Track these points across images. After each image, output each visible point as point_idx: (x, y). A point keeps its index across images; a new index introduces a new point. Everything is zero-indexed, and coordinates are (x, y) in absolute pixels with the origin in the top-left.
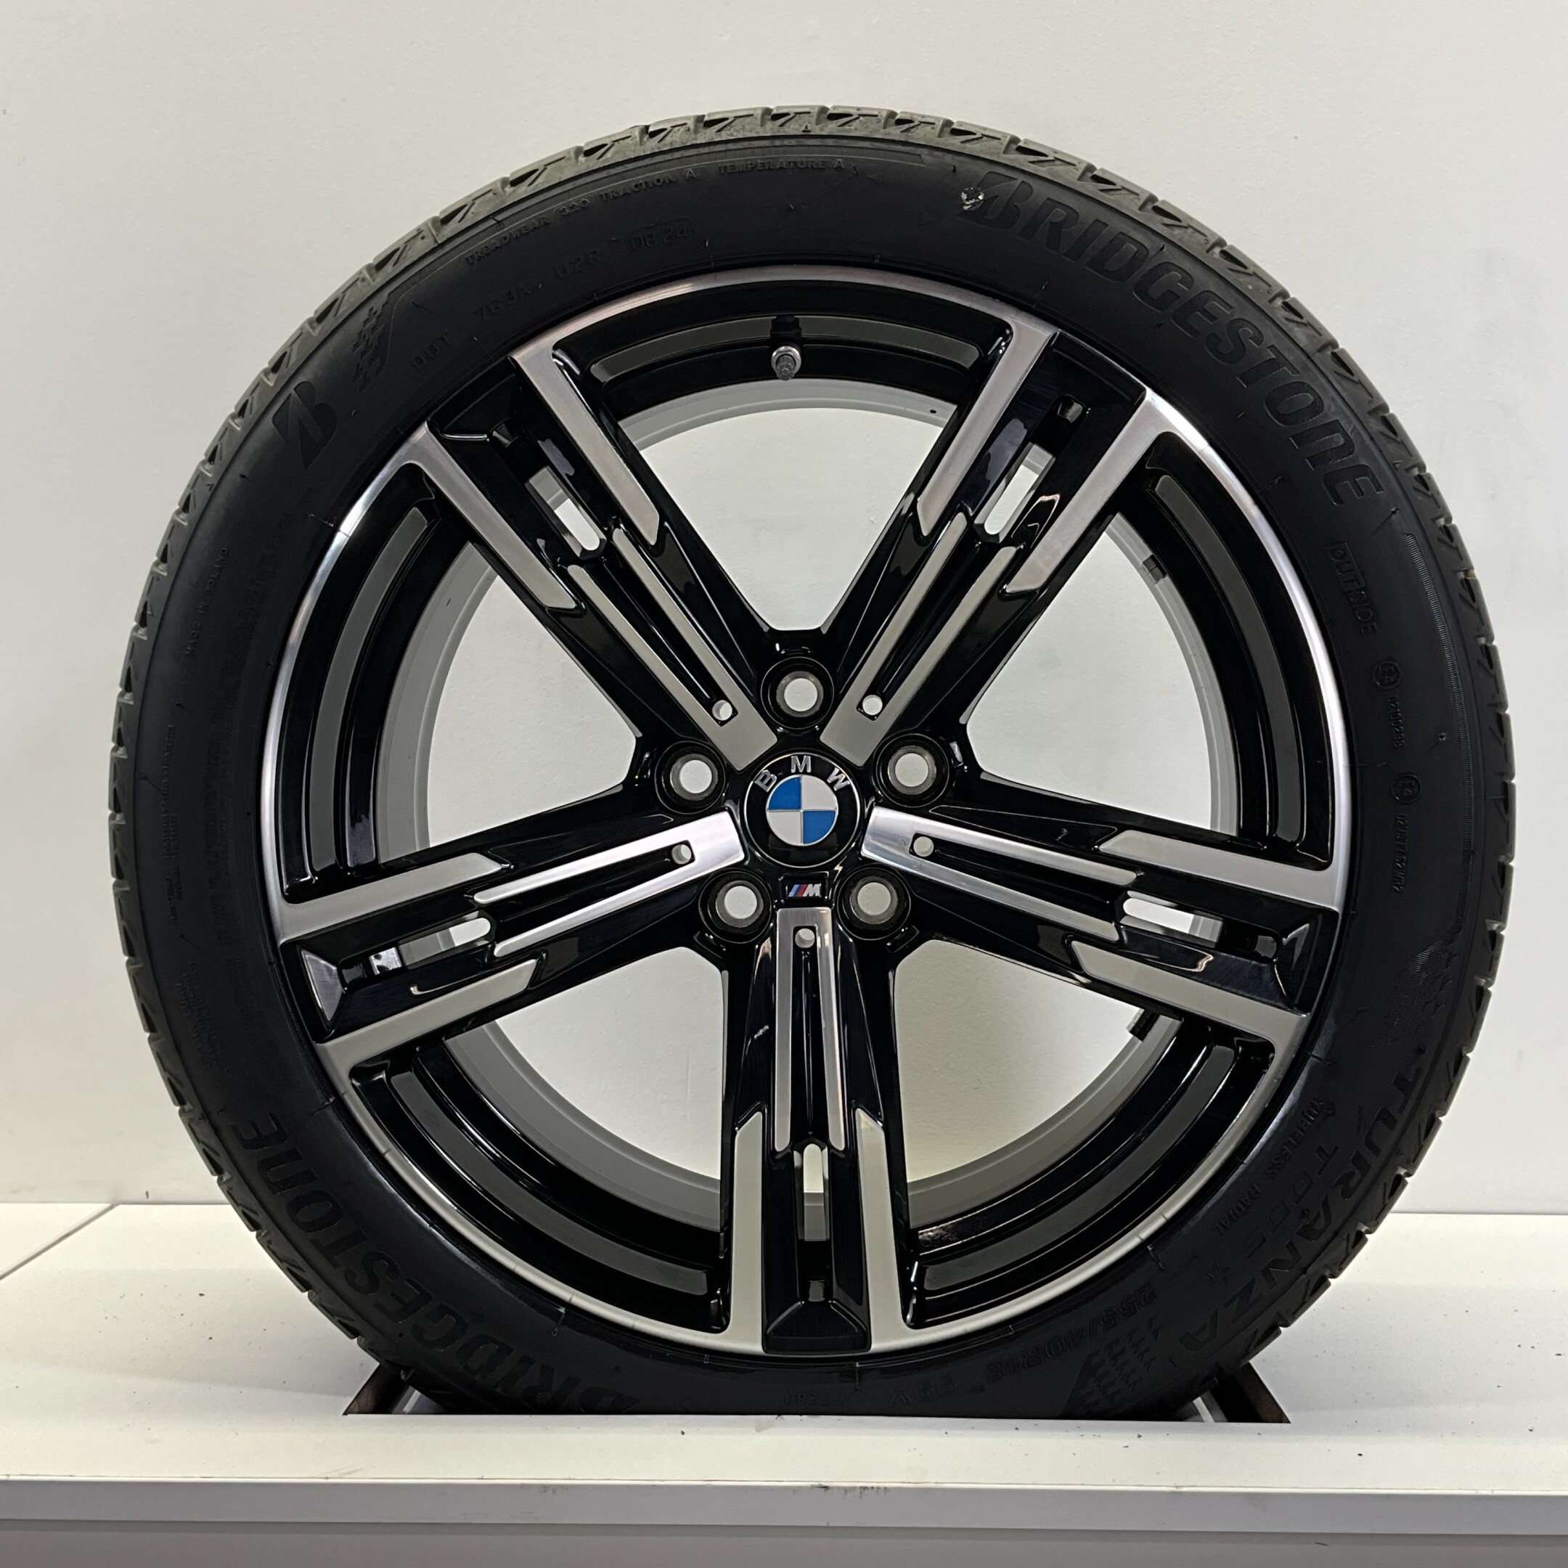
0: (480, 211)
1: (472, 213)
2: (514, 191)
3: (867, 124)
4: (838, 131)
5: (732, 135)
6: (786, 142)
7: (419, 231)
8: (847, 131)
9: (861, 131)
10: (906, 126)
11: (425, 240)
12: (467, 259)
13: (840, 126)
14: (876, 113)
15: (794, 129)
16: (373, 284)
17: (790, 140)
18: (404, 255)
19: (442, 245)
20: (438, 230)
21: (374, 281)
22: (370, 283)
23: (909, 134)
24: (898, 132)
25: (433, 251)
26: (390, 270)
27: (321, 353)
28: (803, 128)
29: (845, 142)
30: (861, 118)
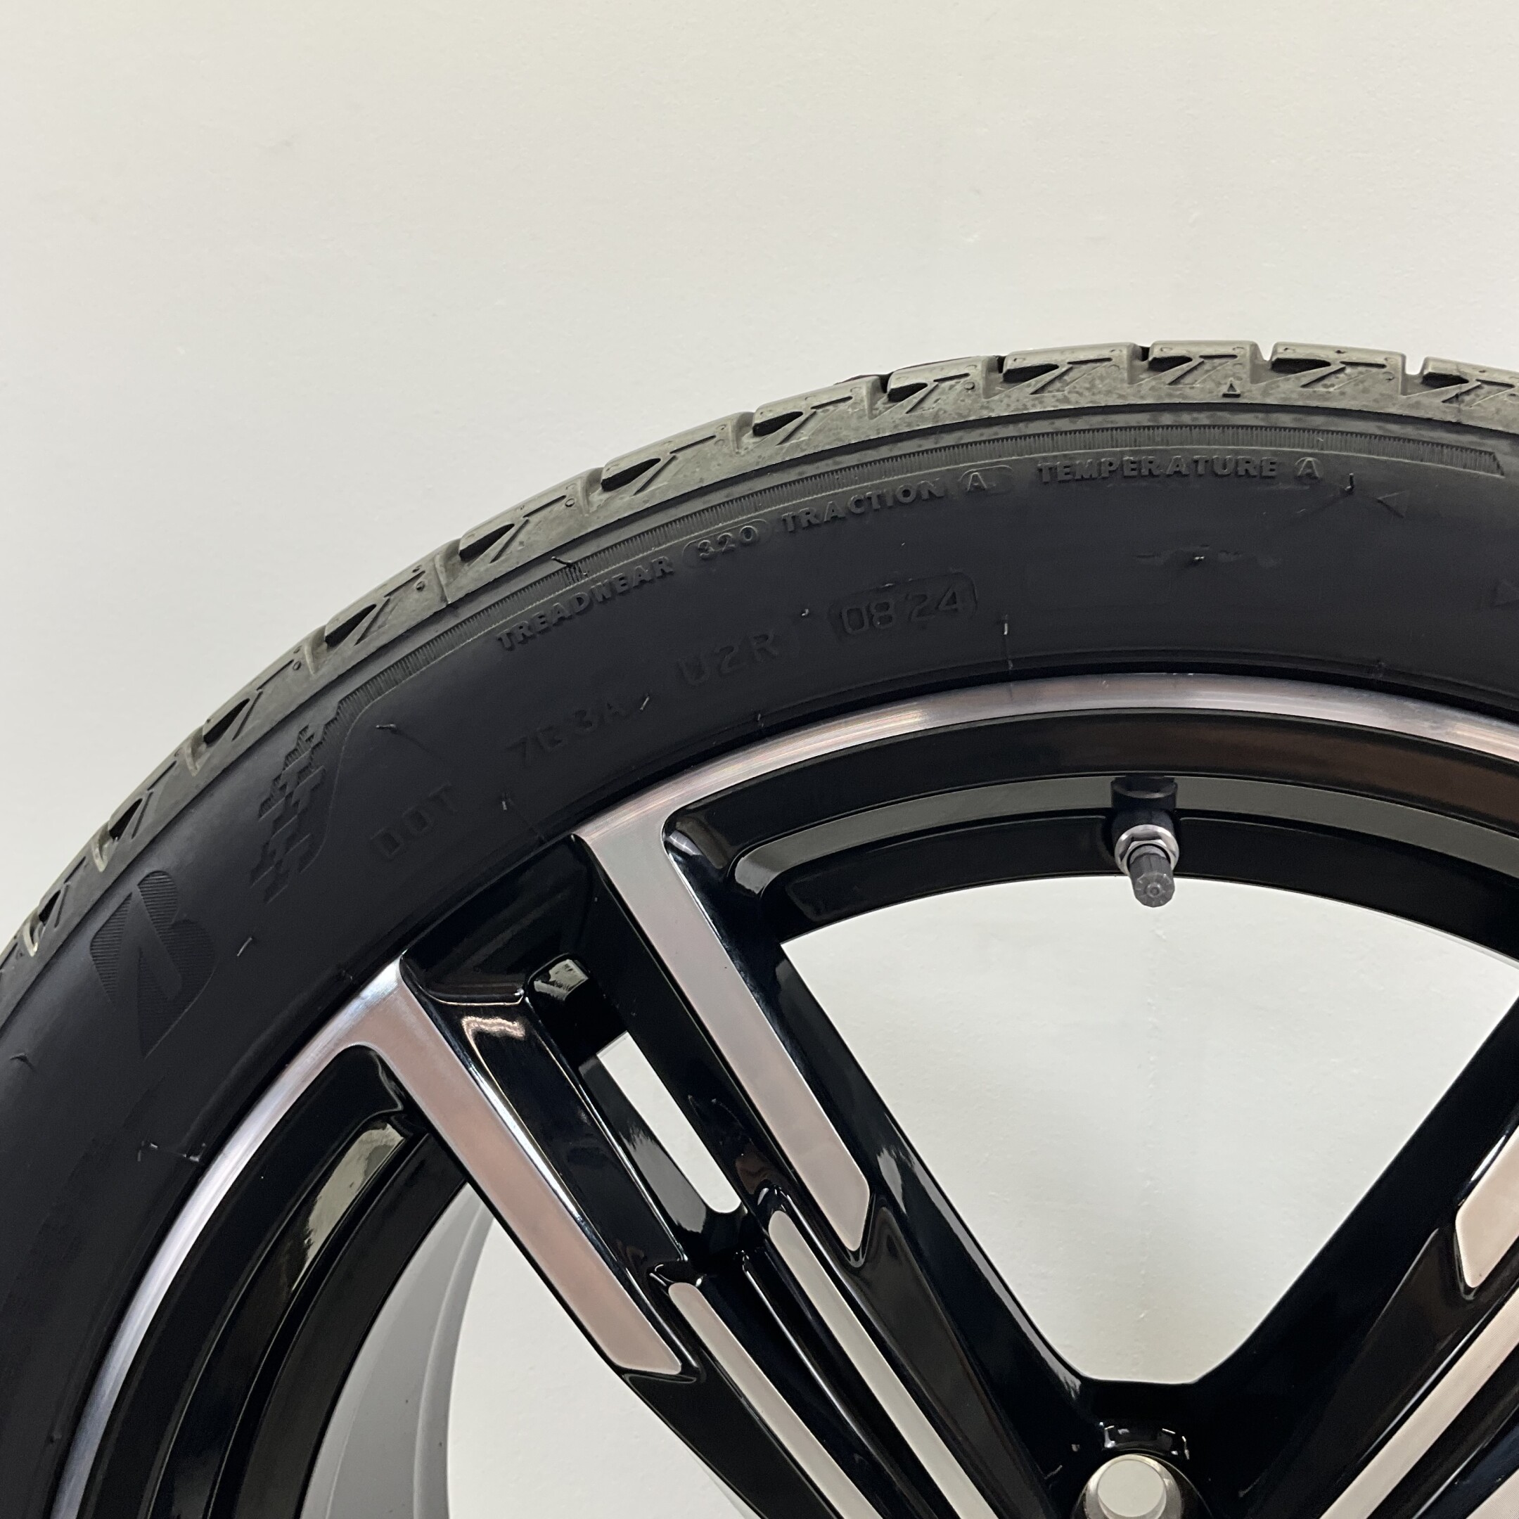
0: (536, 540)
1: (521, 543)
2: (607, 502)
3: (1366, 384)
4: (1301, 395)
5: (1066, 400)
6: (1186, 418)
7: (418, 573)
8: (1323, 397)
9: (1354, 398)
10: (1453, 390)
11: (424, 593)
12: (500, 639)
13: (1304, 386)
14: (1380, 360)
15: (1202, 390)
16: (314, 676)
17: (1195, 415)
18: (380, 621)
19: (454, 607)
20: (452, 573)
21: (317, 670)
22: (309, 675)
23: (1462, 407)
24: (1438, 401)
25: (437, 616)
26: (350, 651)
27: (197, 815)
28: (1224, 389)
29: (1318, 421)
30: (1349, 370)
